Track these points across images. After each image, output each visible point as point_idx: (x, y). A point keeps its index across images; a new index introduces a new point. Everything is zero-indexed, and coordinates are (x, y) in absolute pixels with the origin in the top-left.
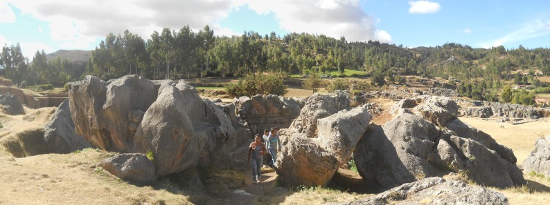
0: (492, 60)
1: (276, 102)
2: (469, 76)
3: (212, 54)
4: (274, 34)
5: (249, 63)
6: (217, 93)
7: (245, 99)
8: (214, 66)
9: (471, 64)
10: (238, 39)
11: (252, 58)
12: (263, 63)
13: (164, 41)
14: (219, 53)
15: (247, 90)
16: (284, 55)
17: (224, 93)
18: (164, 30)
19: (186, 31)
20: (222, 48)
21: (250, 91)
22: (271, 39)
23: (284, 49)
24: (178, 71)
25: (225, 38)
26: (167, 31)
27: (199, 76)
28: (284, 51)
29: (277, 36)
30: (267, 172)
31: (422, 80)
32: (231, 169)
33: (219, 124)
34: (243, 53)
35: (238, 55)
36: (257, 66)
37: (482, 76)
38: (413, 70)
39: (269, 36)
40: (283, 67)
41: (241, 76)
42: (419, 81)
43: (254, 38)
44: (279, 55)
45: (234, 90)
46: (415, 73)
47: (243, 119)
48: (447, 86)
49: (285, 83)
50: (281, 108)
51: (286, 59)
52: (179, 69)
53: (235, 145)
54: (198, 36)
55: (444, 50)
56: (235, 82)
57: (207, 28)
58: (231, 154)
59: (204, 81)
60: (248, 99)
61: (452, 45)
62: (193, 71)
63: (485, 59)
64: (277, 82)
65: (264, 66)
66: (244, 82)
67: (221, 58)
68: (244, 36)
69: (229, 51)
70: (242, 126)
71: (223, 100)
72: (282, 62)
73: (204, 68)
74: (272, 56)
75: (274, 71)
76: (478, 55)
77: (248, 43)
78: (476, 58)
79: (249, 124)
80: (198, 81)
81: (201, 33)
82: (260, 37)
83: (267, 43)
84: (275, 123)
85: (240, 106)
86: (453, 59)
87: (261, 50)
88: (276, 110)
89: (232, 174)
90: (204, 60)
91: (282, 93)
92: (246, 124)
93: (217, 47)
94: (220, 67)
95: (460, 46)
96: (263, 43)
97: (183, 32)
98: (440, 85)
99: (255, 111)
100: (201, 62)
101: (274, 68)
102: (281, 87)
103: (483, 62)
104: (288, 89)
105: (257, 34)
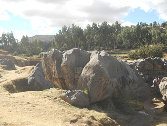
1: (160, 62)
3: (120, 36)
4: (155, 23)
5: (141, 40)
6: (123, 57)
7: (141, 60)
8: (121, 43)
10: (134, 27)
11: (143, 37)
12: (150, 40)
13: (93, 29)
14: (124, 36)
15: (140, 55)
16: (162, 35)
17: (127, 57)
18: (93, 24)
19: (105, 24)
20: (125, 33)
21: (143, 56)
22: (154, 25)
23: (162, 31)
24: (101, 46)
25: (127, 27)
26: (95, 24)
27: (113, 49)
28: (162, 32)
29: (157, 24)
30: (156, 102)
32: (135, 99)
33: (129, 74)
34: (138, 35)
35: (134, 36)
36: (145, 41)
39: (153, 24)
40: (161, 41)
41: (136, 47)
43: (143, 26)
44: (159, 34)
45: (133, 56)
47: (140, 71)
49: (163, 51)
50: (163, 65)
51: (164, 36)
52: (101, 45)
53: (137, 86)
54: (112, 27)
56: (133, 51)
57: (117, 22)
58: (135, 91)
59: (116, 51)
60: (142, 60)
62: (109, 45)
64: (159, 50)
65: (150, 41)
66: (139, 51)
67: (125, 38)
68: (138, 25)
69: (129, 34)
70: (140, 76)
71: (128, 61)
72: (161, 38)
73: (116, 44)
74: (154, 35)
75: (156, 44)
77: (140, 29)
79: (144, 74)
80: (112, 51)
81: (113, 25)
82: (147, 25)
83: (151, 28)
84: (159, 74)
85: (138, 64)
87: (148, 32)
88: (160, 67)
89: (136, 102)
90: (115, 40)
91: (162, 57)
92: (142, 74)
93: (122, 32)
94: (124, 43)
96: (149, 29)
97: (103, 25)
99: (147, 67)
100: (113, 41)
101: (156, 42)
102: (161, 53)
104: (165, 54)
105: (145, 24)
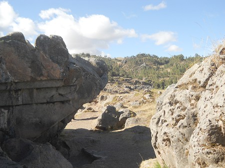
0: (174, 65)
2: (159, 77)
9: (158, 68)
31: (126, 80)
37: (168, 77)
38: (117, 73)
42: (123, 80)
46: (118, 75)
48: (145, 83)
55: (138, 59)
61: (143, 55)
63: (169, 64)
76: (163, 62)
78: (162, 64)
86: (145, 65)
95: (150, 56)
98: (140, 83)
103: (168, 67)
